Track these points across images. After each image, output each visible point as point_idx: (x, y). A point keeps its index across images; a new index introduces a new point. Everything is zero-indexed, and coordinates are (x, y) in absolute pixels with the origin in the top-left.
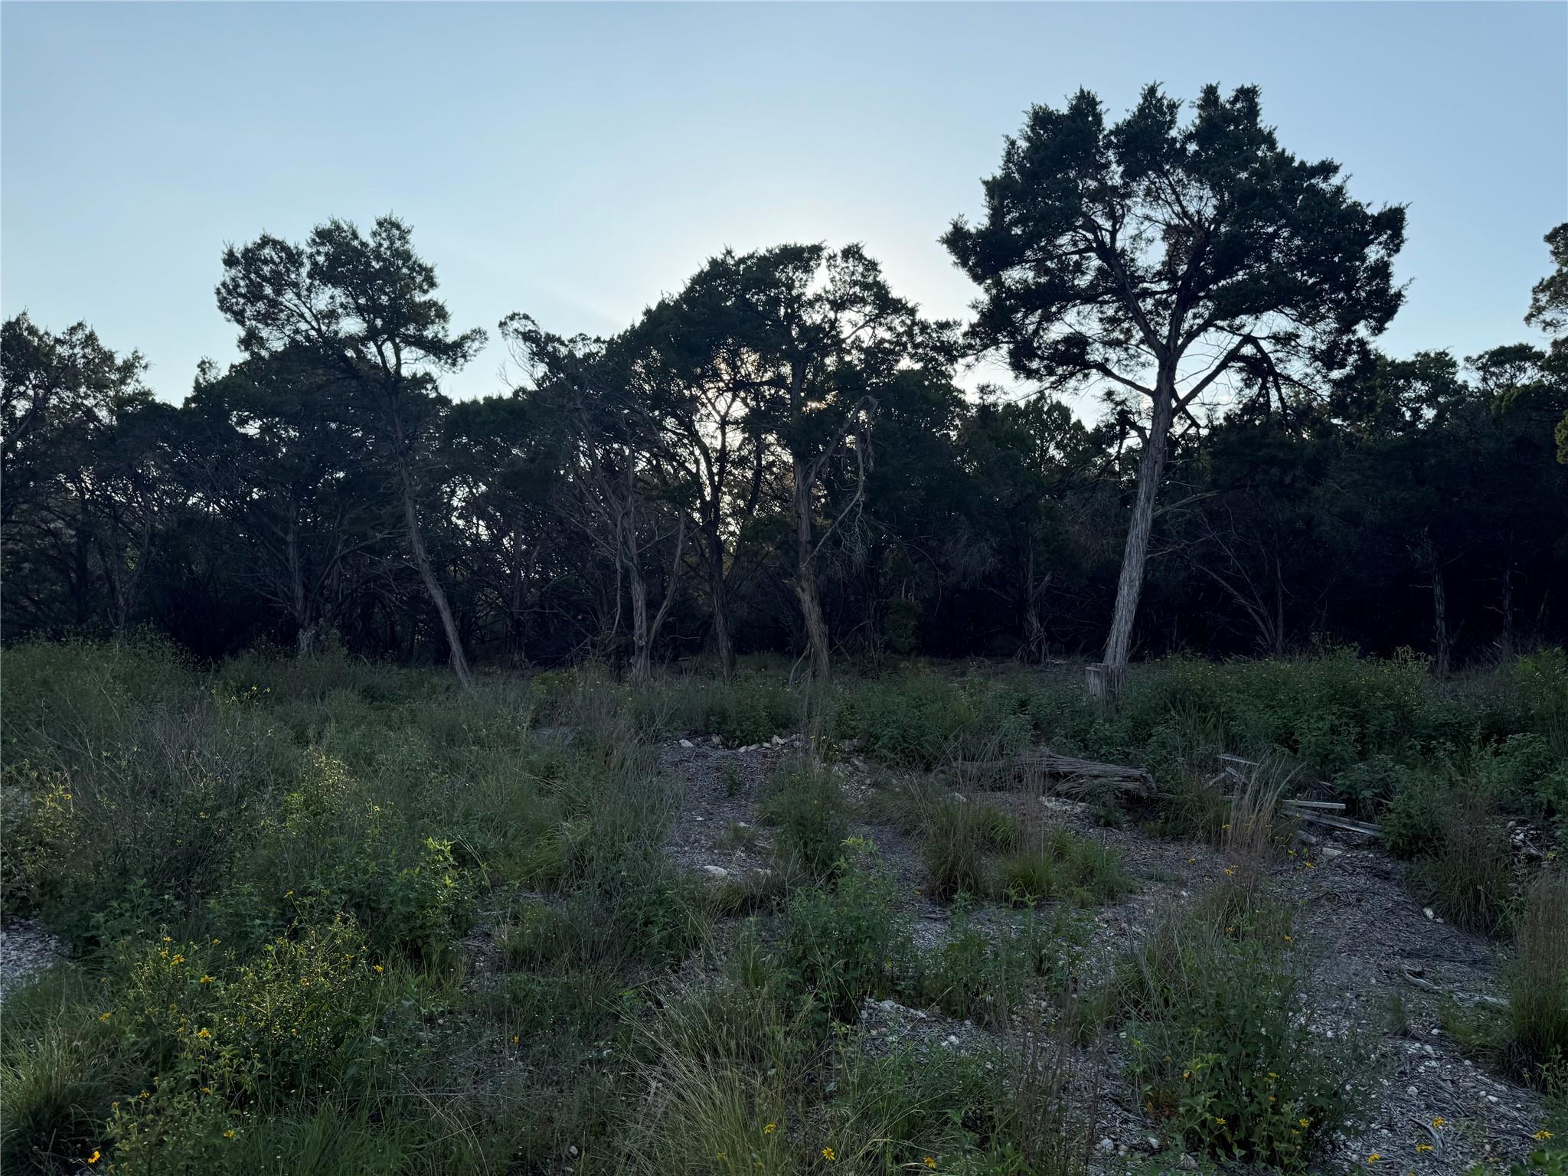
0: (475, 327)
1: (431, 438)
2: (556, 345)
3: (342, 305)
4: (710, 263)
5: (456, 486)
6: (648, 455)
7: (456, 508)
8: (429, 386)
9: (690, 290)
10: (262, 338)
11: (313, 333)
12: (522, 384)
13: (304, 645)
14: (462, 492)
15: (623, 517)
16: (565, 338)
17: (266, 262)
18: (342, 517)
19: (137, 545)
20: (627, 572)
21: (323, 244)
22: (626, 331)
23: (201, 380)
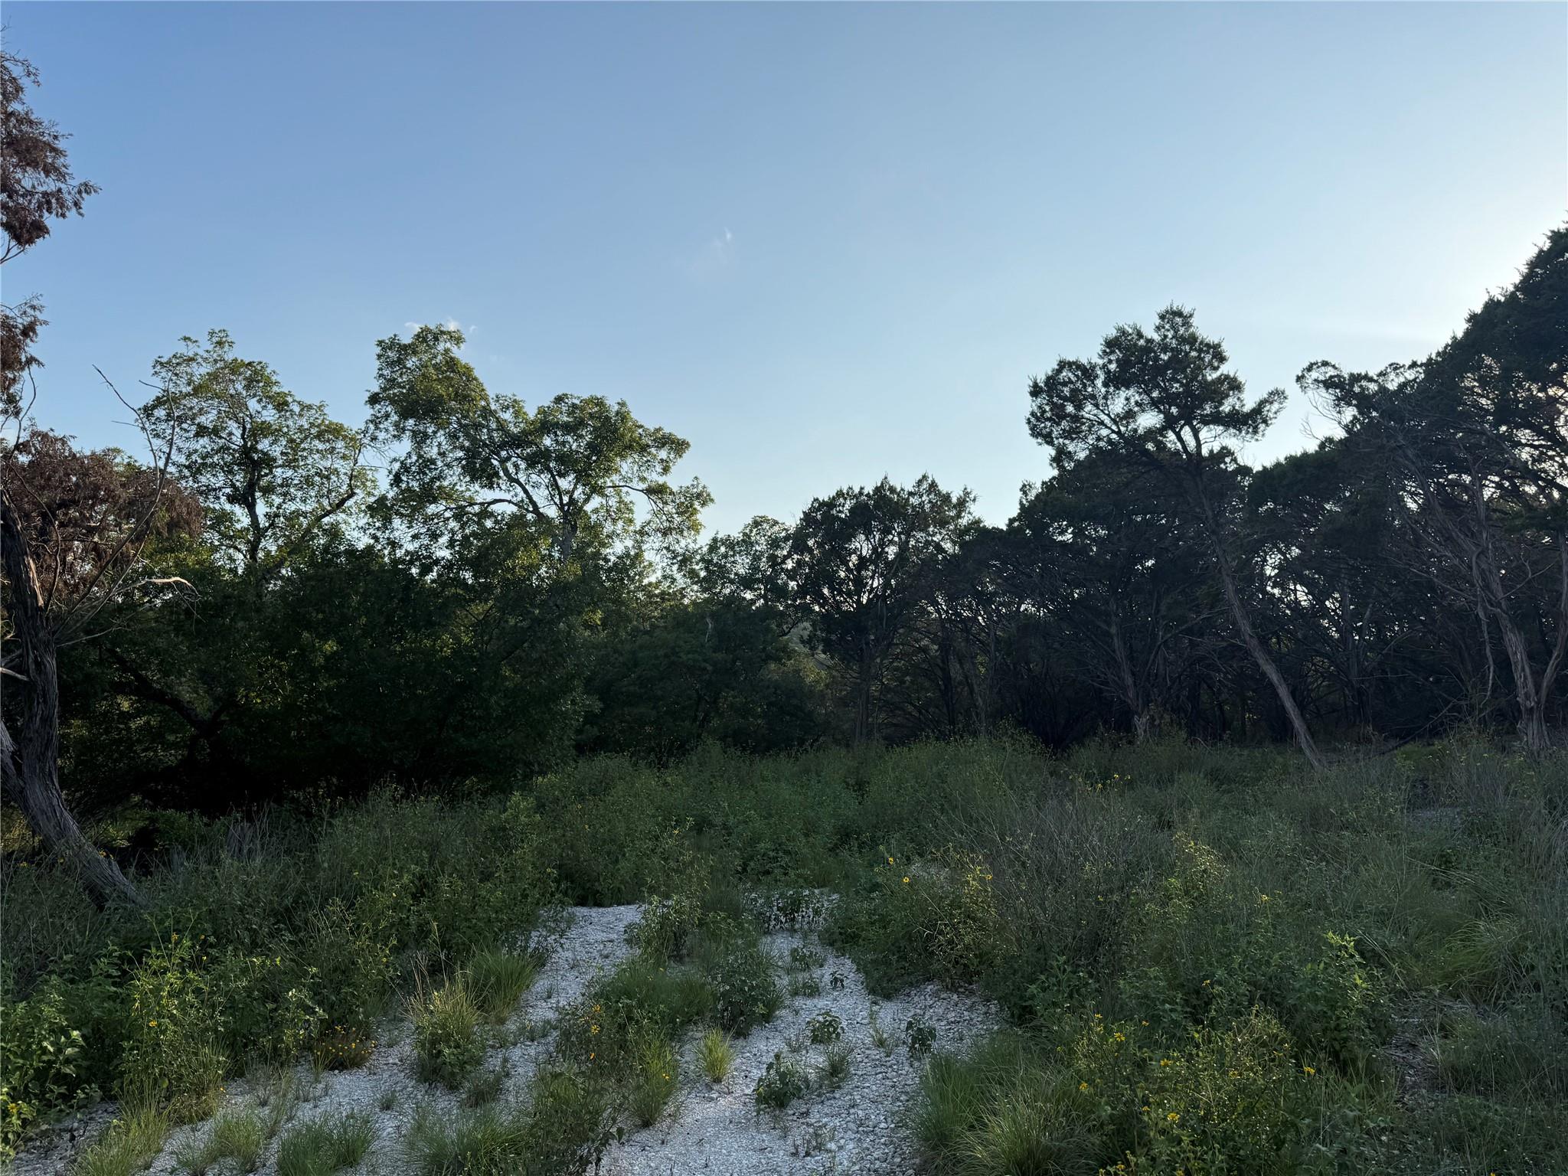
0: (1271, 388)
1: (1235, 510)
2: (1364, 383)
3: (1137, 403)
4: (1550, 238)
5: (1266, 554)
6: (1497, 479)
7: (1270, 578)
8: (1228, 460)
9: (1527, 278)
10: (1070, 452)
11: (1114, 436)
12: (1328, 434)
13: (1140, 731)
14: (1274, 559)
15: (1478, 557)
16: (1373, 373)
17: (1065, 384)
18: (1158, 605)
19: (986, 652)
20: (1494, 620)
21: (1113, 352)
22: (1447, 346)
23: (1024, 502)
